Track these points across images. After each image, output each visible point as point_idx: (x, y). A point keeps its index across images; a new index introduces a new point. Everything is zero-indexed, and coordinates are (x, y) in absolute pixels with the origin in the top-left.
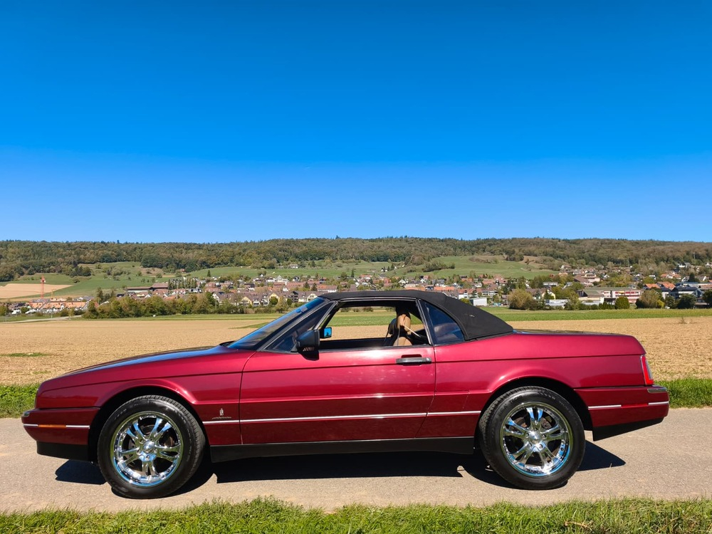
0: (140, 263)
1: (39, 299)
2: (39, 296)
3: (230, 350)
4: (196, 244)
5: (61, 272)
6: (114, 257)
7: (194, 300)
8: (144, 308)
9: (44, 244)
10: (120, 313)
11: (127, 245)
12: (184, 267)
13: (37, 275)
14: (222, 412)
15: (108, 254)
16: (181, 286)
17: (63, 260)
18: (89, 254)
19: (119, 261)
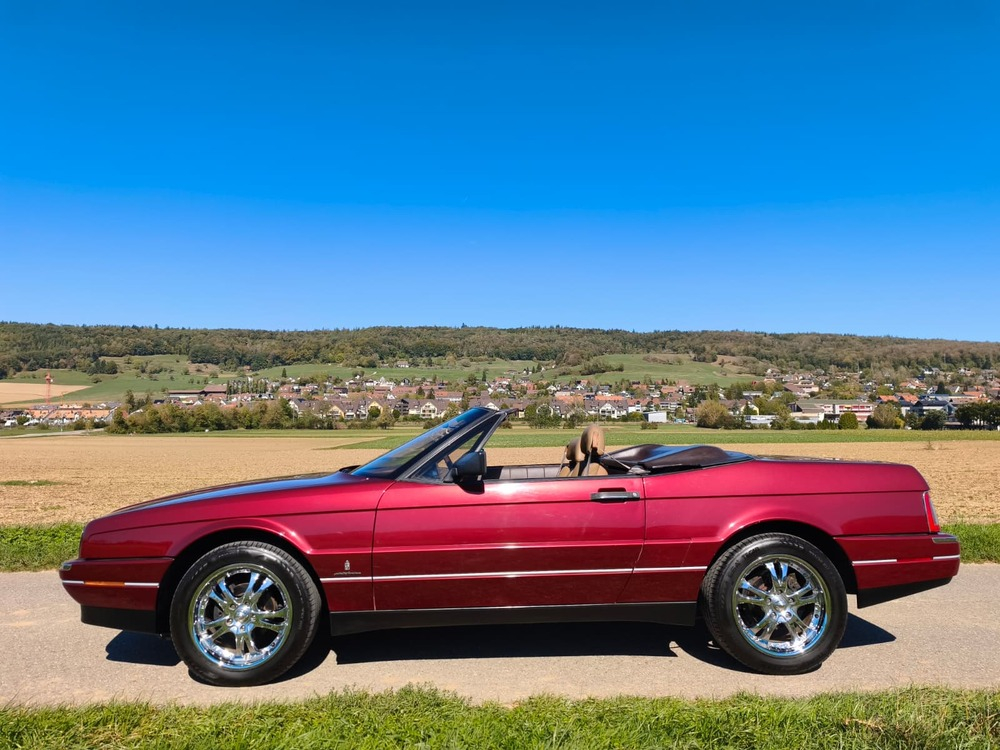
0: (186, 357)
1: (44, 405)
2: (43, 401)
3: (354, 479)
4: (265, 332)
5: (74, 367)
6: (150, 347)
7: (263, 409)
8: (192, 420)
9: (50, 328)
10: (158, 426)
11: (169, 332)
12: (248, 364)
13: (41, 371)
14: (347, 565)
15: (141, 343)
16: (245, 389)
17: (77, 351)
18: (115, 342)
19: (158, 353)
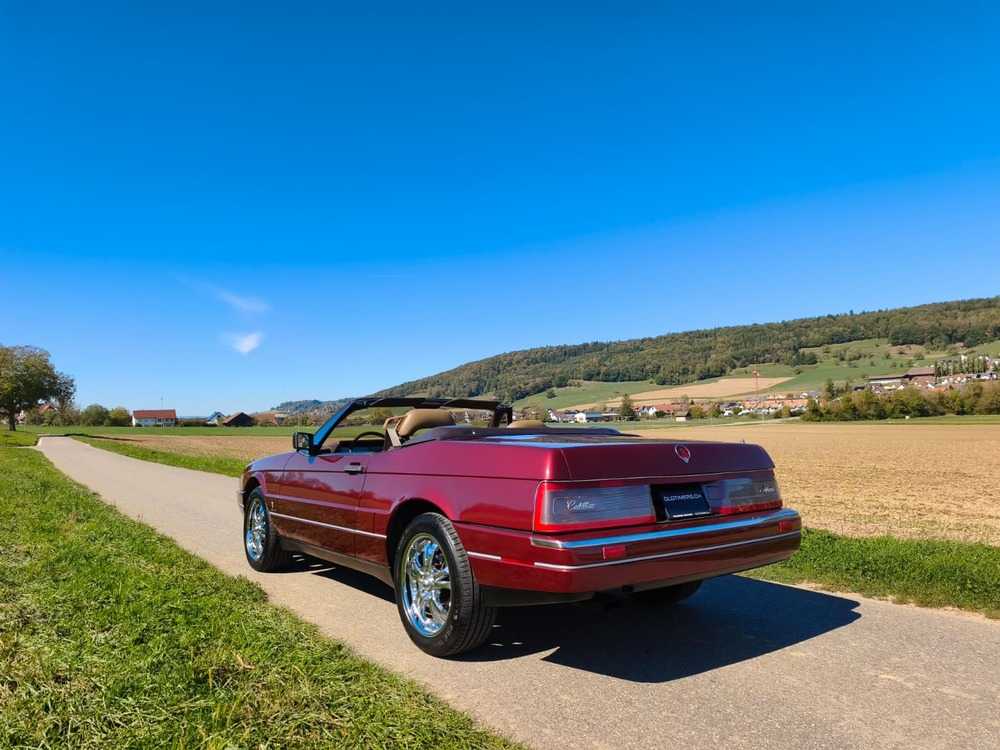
0: (886, 340)
1: (754, 397)
2: (752, 393)
5: (778, 361)
6: (847, 335)
7: (977, 391)
8: (889, 407)
9: (755, 328)
10: (854, 414)
11: (865, 316)
12: (960, 340)
13: (751, 366)
15: (839, 331)
16: (958, 369)
17: (779, 346)
18: (812, 334)
19: (855, 340)
